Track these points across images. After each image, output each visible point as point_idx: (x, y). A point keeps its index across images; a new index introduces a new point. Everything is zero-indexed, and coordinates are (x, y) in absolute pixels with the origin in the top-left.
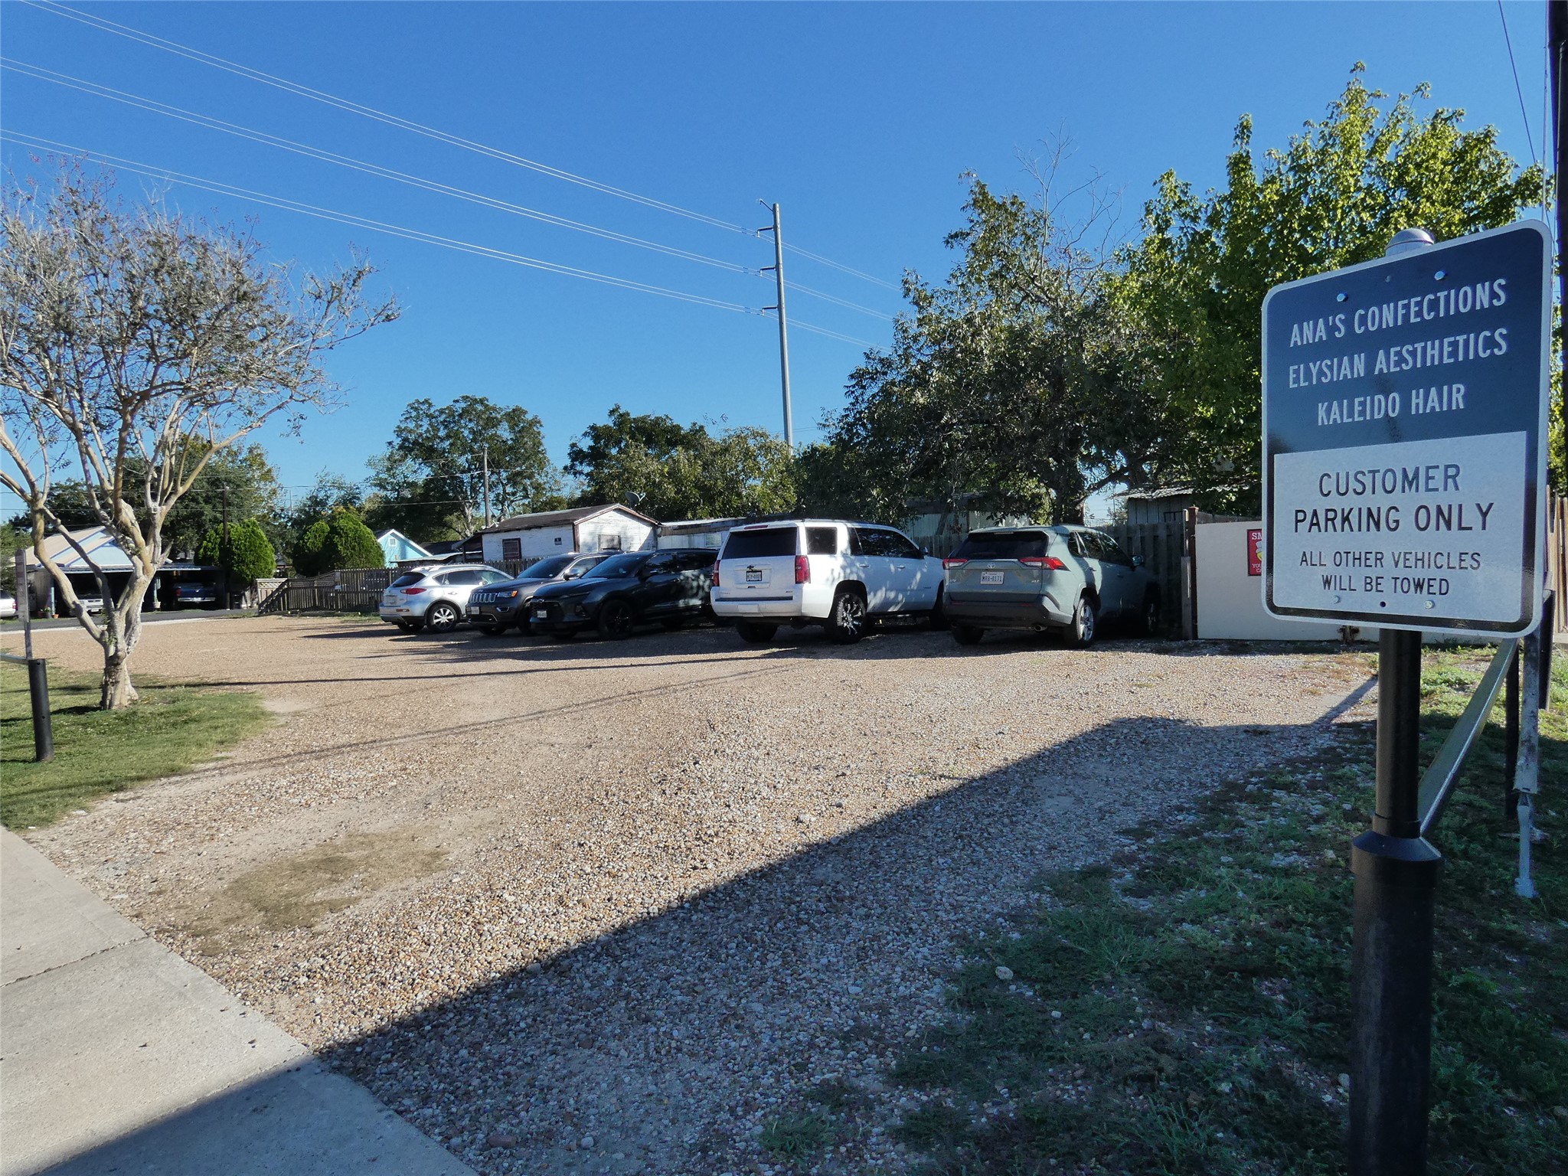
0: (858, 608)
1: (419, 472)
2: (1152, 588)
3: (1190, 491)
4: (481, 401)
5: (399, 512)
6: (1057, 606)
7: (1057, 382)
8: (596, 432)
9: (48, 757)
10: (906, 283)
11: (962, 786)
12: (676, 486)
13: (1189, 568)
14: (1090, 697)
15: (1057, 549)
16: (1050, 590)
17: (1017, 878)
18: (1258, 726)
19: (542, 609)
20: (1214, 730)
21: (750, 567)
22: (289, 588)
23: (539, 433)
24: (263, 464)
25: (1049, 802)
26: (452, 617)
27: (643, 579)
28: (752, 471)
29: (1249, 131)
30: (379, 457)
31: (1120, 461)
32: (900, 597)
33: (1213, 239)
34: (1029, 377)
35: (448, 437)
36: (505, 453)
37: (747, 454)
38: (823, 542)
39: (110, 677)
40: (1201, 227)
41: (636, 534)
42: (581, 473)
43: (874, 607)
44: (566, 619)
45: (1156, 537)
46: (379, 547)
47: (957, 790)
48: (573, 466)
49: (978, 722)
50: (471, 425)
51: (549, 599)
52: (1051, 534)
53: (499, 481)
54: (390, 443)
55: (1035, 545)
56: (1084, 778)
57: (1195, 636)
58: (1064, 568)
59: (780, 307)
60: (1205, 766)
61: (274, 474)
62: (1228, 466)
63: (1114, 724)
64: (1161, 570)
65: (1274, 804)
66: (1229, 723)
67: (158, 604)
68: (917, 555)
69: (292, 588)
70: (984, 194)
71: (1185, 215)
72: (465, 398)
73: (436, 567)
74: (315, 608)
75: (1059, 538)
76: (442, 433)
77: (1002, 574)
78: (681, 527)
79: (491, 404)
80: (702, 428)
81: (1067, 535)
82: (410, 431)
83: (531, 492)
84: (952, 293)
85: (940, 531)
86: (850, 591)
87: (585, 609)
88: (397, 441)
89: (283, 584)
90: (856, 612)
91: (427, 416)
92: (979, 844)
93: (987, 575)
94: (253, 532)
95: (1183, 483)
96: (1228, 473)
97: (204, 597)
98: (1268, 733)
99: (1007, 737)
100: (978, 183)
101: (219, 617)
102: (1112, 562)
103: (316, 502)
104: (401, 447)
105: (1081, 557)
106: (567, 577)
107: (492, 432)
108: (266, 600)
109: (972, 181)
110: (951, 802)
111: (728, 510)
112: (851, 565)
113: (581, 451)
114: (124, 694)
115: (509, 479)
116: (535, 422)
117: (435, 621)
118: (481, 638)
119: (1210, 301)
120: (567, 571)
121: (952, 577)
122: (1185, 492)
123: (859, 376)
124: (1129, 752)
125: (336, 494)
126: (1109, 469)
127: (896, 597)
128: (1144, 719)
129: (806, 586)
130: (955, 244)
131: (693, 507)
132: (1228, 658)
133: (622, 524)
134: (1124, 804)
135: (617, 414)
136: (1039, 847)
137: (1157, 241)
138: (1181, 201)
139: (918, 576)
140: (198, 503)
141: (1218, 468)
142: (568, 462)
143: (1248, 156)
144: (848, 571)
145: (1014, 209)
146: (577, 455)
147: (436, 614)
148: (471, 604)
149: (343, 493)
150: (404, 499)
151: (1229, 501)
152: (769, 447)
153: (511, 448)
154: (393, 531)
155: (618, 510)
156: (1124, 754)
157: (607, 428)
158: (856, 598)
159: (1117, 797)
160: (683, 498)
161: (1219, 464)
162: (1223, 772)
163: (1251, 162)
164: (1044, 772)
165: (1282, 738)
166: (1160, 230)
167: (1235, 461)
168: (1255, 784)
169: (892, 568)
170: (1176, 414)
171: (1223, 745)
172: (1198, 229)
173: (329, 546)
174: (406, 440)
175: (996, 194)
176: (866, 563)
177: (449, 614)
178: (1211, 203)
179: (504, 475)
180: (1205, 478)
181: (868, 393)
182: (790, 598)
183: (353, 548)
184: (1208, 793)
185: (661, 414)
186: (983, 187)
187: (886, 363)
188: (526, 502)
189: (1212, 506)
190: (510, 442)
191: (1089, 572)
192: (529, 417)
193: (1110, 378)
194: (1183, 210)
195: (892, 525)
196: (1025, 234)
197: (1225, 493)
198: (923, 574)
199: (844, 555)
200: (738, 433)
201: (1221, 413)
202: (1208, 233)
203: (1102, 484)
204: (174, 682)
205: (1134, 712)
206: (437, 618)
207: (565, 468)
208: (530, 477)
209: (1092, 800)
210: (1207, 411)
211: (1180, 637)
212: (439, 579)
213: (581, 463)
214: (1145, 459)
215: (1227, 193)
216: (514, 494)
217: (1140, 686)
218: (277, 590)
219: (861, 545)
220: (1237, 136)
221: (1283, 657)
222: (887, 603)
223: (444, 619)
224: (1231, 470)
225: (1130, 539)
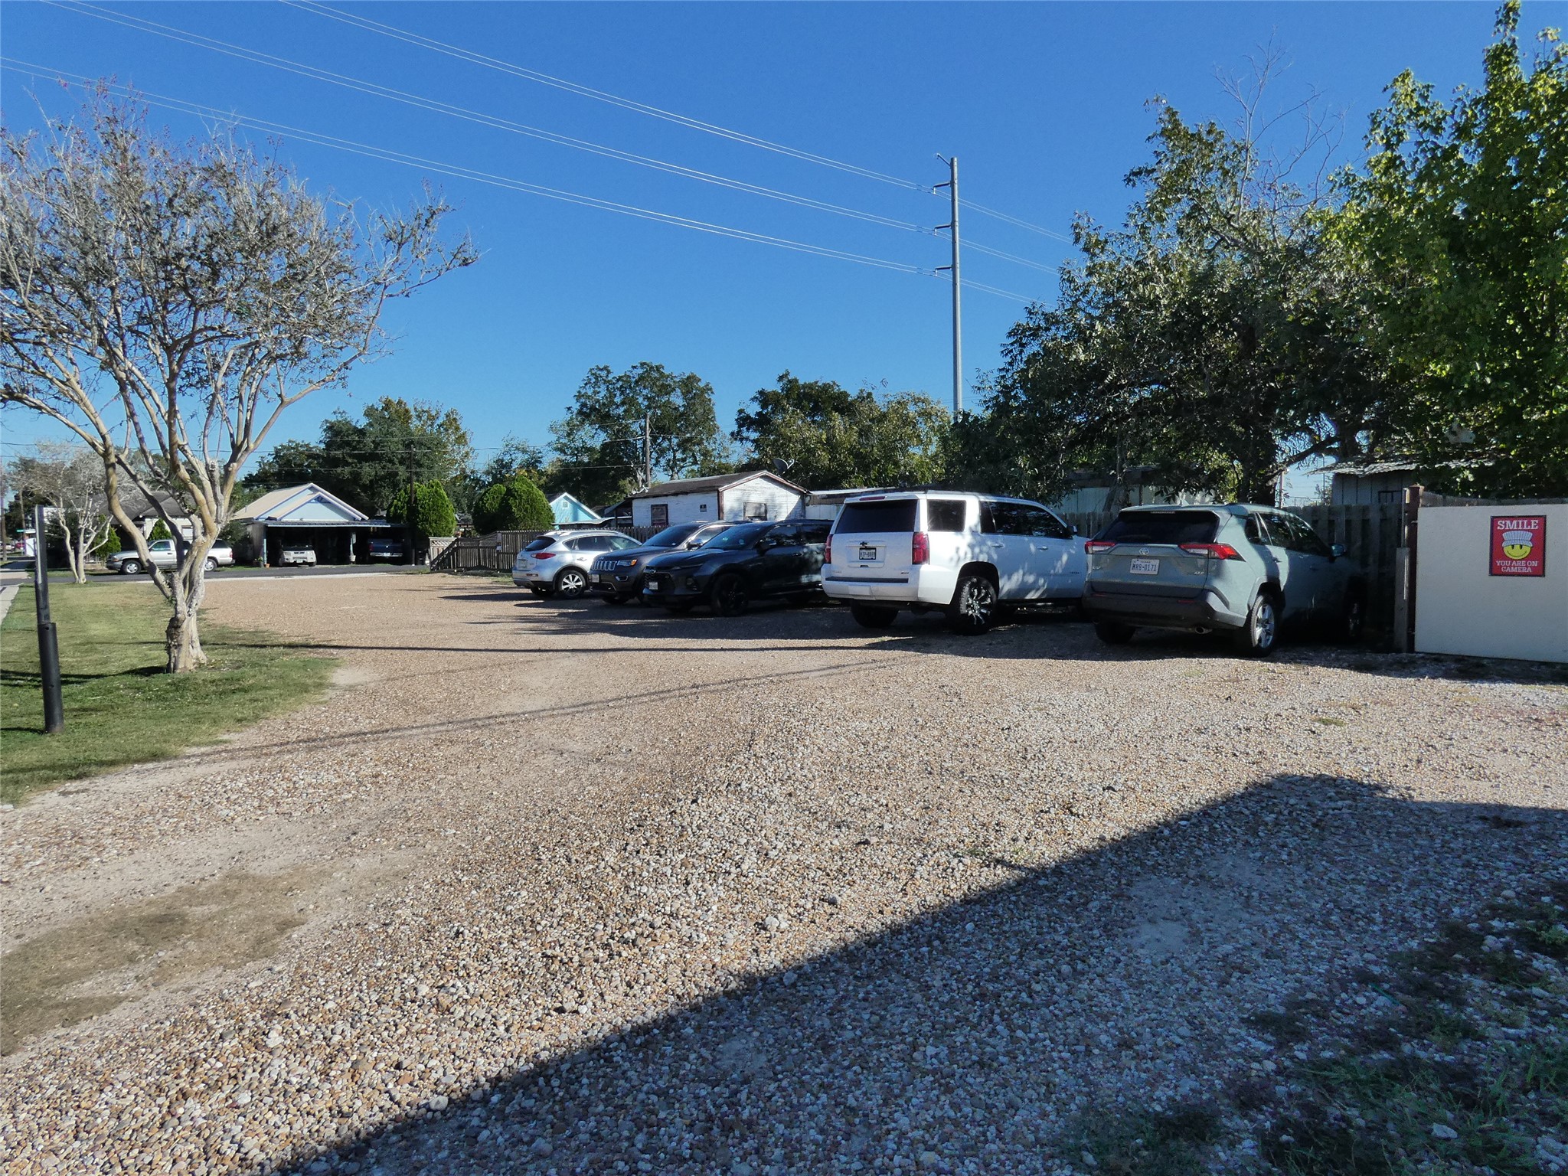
0: (987, 594)
1: (595, 438)
2: (1357, 587)
3: (1413, 467)
4: (658, 368)
5: (578, 475)
6: (1226, 604)
7: (1249, 337)
8: (764, 398)
9: (57, 728)
10: (1076, 228)
11: (1020, 883)
12: (830, 453)
13: (1406, 562)
14: (1253, 736)
15: (1231, 533)
16: (1218, 584)
17: (1044, 1115)
18: (1502, 808)
19: (653, 581)
20: (1429, 810)
21: (863, 543)
22: (458, 547)
23: (710, 400)
24: (457, 429)
25: (1147, 932)
26: (580, 583)
27: (762, 552)
28: (910, 438)
29: (1516, 13)
30: (560, 422)
31: (1327, 428)
32: (1041, 581)
33: (1460, 156)
34: (1213, 328)
35: (623, 403)
36: (676, 420)
37: (906, 421)
38: (948, 518)
39: (172, 640)
40: (1444, 141)
41: (784, 502)
42: (747, 439)
43: (1009, 592)
44: (677, 592)
45: (1365, 523)
46: (550, 510)
47: (1011, 889)
48: (739, 432)
49: (1086, 766)
50: (645, 392)
51: (661, 571)
52: (1222, 515)
53: (670, 448)
54: (569, 409)
55: (1204, 527)
56: (1213, 887)
57: (1411, 647)
58: (1238, 558)
59: (954, 267)
60: (1414, 884)
61: (468, 437)
62: (1468, 436)
63: (1278, 785)
64: (1371, 560)
65: (1537, 990)
66: (1454, 798)
67: (353, 558)
68: (1066, 535)
69: (461, 547)
70: (1176, 124)
71: (1424, 126)
72: (643, 364)
73: (567, 532)
74: (479, 567)
75: (1234, 520)
76: (618, 400)
77: (1156, 562)
78: (829, 496)
79: (666, 372)
80: (869, 395)
81: (1244, 517)
82: (588, 397)
83: (699, 458)
84: (1129, 237)
85: (1108, 507)
86: (977, 574)
87: (696, 582)
88: (576, 407)
89: (453, 543)
90: (984, 599)
91: (605, 382)
92: (1005, 1018)
93: (1139, 562)
94: (436, 492)
95: (1406, 457)
96: (1467, 446)
97: (392, 553)
98: (1519, 824)
99: (1117, 796)
100: (1169, 109)
101: (397, 572)
102: (1305, 552)
103: (503, 465)
104: (580, 413)
105: (1263, 544)
106: (690, 546)
107: (664, 399)
108: (438, 558)
109: (1161, 109)
110: (995, 915)
111: (884, 479)
112: (982, 543)
113: (748, 417)
114: (191, 656)
115: (678, 445)
116: (708, 389)
117: (563, 587)
118: (602, 607)
119: (1453, 230)
120: (692, 539)
121: (1096, 562)
122: (1408, 467)
123: (1019, 335)
124: (1292, 842)
125: (520, 458)
126: (1312, 440)
127: (1036, 582)
128: (1321, 779)
129: (924, 568)
130: (1137, 182)
131: (846, 476)
132: (1456, 685)
133: (769, 491)
134: (1267, 955)
135: (785, 381)
136: (1104, 1038)
137: (1384, 161)
138: (1419, 108)
139: (1065, 558)
140: (394, 464)
141: (1452, 439)
142: (735, 428)
143: (1514, 46)
144: (977, 550)
145: (1211, 139)
146: (744, 421)
147: (565, 580)
148: (594, 570)
149: (526, 457)
150: (581, 463)
151: (1465, 481)
152: (930, 414)
153: (682, 414)
154: (566, 494)
155: (765, 477)
156: (1284, 846)
157: (775, 393)
158: (985, 582)
159: (1258, 936)
160: (839, 465)
161: (1454, 433)
162: (1443, 899)
163: (1517, 53)
164: (1155, 868)
165: (1542, 837)
166: (1389, 146)
167: (1476, 430)
168: (1499, 934)
169: (1032, 548)
170: (1402, 373)
171: (1444, 843)
172: (1440, 143)
173: (505, 507)
174: (584, 405)
175: (1189, 124)
176: (1000, 542)
177: (578, 581)
178: (1459, 104)
179: (675, 441)
180: (1435, 451)
181: (1028, 351)
182: (905, 581)
183: (526, 511)
184: (1414, 944)
185: (828, 381)
186: (1174, 114)
187: (1051, 320)
188: (695, 468)
189: (1443, 484)
190: (682, 409)
191: (1271, 563)
192: (702, 385)
193: (1317, 330)
194: (1421, 119)
195: (1037, 500)
196: (1222, 168)
197: (1459, 470)
198: (1070, 555)
199: (973, 532)
200: (899, 398)
201: (1459, 373)
202: (1455, 148)
203: (1301, 457)
204: (275, 642)
205: (1309, 765)
206: (566, 584)
207: (732, 434)
208: (700, 443)
209: (1217, 937)
210: (1441, 369)
211: (1390, 647)
212: (569, 544)
213: (748, 429)
214: (1360, 427)
215: (1483, 92)
216: (684, 460)
217: (1326, 723)
218: (448, 548)
219: (993, 521)
220: (1500, 22)
221: (1537, 688)
222: (1025, 588)
223: (572, 585)
224: (1471, 441)
225: (1331, 523)
